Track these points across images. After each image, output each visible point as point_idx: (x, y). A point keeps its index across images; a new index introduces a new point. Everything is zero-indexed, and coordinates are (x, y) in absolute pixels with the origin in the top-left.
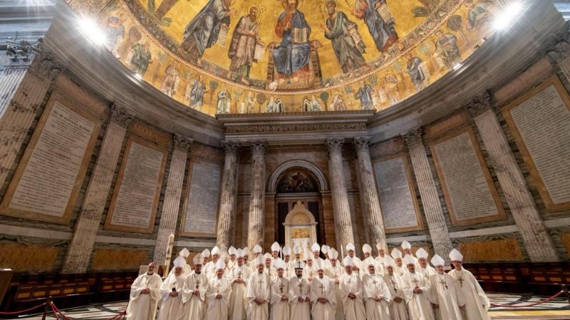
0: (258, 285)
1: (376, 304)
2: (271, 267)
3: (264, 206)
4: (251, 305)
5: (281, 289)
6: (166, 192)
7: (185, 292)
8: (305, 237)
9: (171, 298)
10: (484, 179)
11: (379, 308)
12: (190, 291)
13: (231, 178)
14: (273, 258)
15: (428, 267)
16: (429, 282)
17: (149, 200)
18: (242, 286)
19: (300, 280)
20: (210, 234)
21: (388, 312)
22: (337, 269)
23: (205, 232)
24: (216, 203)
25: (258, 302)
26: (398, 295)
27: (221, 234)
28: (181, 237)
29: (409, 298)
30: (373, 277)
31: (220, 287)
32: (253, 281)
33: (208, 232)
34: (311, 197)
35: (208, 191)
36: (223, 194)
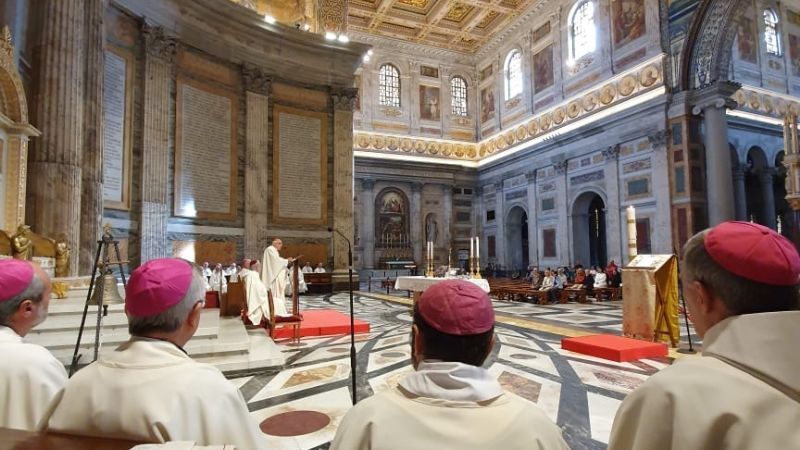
10: (228, 168)
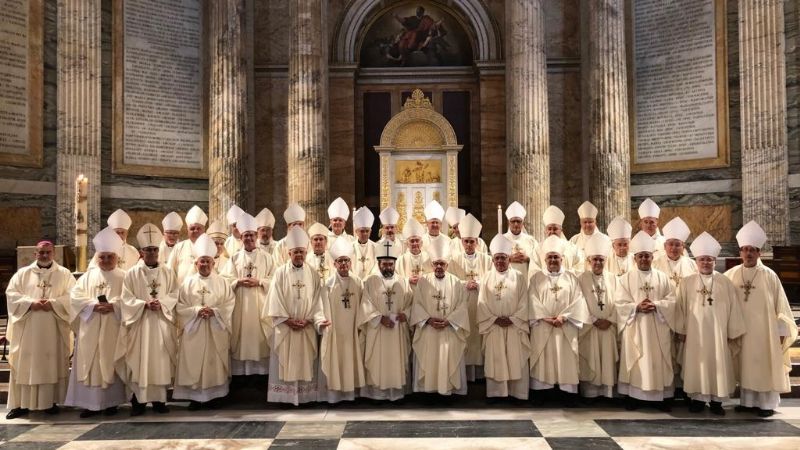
0: (293, 292)
1: (552, 332)
2: (326, 254)
3: (324, 100)
4: (278, 331)
5: (346, 301)
6: (59, 59)
7: (128, 303)
8: (430, 181)
9: (98, 315)
11: (558, 339)
12: (139, 302)
13: (234, 22)
14: (331, 233)
15: (685, 259)
16: (677, 291)
17: (15, 82)
18: (257, 293)
19: (389, 283)
20: (191, 170)
21: (575, 348)
22: (476, 260)
23: (179, 165)
24: (197, 90)
25: (294, 325)
26: (603, 315)
27: (218, 170)
28: (118, 176)
29: (624, 322)
30: (554, 279)
31: (206, 295)
32: (281, 283)
33: (185, 165)
34: (450, 79)
35: (175, 57)
36: (215, 68)
